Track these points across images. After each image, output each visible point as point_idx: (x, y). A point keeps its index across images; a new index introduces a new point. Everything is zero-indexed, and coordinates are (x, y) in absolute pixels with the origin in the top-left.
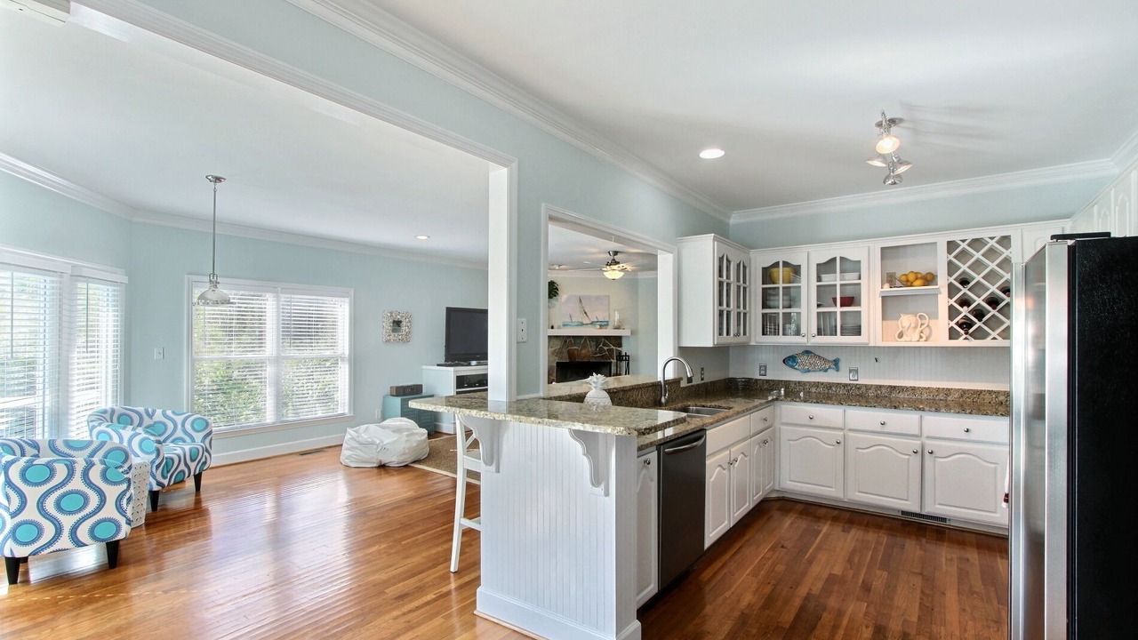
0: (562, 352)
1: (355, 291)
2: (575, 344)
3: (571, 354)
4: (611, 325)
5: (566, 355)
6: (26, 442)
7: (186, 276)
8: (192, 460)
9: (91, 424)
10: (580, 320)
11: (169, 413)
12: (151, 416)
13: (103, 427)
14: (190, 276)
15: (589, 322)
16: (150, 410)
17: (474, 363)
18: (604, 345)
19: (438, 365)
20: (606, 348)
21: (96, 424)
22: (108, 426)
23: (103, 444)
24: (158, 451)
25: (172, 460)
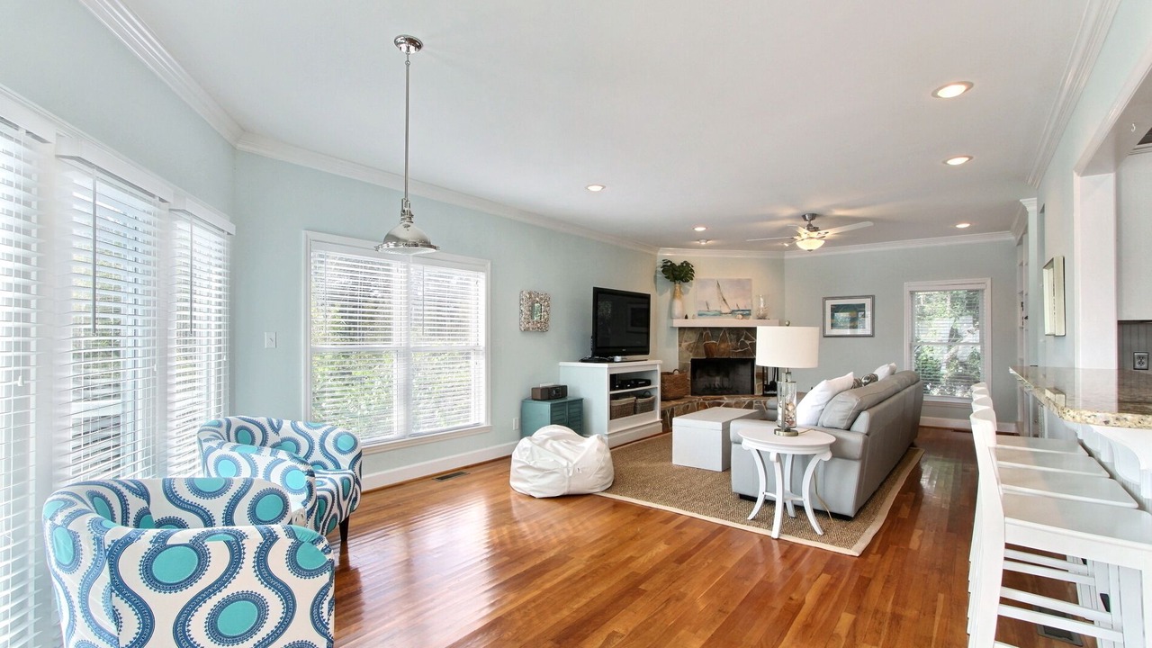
0: (697, 347)
1: (492, 265)
2: (713, 337)
3: (708, 350)
4: (754, 313)
5: (702, 350)
6: (128, 487)
7: (303, 233)
8: (345, 498)
9: (206, 445)
10: (719, 309)
11: (301, 425)
12: (276, 431)
13: (226, 450)
14: (309, 233)
15: (728, 311)
16: (275, 421)
17: (618, 358)
18: (746, 339)
19: (583, 361)
20: (748, 342)
21: (214, 444)
22: (233, 449)
23: (248, 485)
24: (310, 487)
25: (325, 499)
